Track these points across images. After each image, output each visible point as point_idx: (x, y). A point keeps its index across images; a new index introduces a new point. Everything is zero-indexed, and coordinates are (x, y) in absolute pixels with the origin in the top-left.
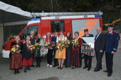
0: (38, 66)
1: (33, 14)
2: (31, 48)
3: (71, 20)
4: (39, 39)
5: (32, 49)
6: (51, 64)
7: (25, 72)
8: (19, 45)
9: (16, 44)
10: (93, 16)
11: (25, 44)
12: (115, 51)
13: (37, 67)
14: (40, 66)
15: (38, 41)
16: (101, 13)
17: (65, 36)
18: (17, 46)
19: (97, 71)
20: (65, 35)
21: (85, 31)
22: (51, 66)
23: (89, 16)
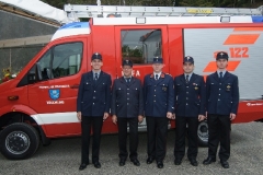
1: (68, 7)
3: (182, 28)
10: (248, 20)
23: (235, 20)
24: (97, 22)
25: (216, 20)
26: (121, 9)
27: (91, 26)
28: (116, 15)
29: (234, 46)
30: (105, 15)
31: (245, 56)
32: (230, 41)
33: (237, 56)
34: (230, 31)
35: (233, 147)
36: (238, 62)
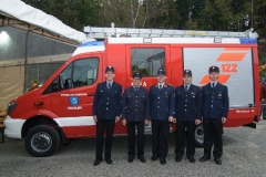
3: (181, 47)
10: (237, 41)
16: (253, 36)
23: (225, 41)
24: (111, 41)
25: (210, 41)
26: (131, 31)
27: (106, 45)
28: (127, 36)
29: (225, 63)
30: (118, 35)
31: (234, 71)
32: (221, 58)
33: (227, 71)
34: (222, 50)
35: (224, 148)
36: (229, 76)
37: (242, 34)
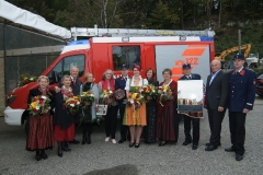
0: (87, 141)
2: (72, 102)
3: (153, 46)
4: (89, 84)
5: (73, 105)
6: (113, 137)
7: (60, 155)
8: (47, 95)
9: (41, 94)
10: (198, 39)
11: (61, 94)
12: (250, 108)
13: (83, 143)
14: (89, 143)
15: (87, 87)
16: (211, 34)
17: (143, 78)
18: (44, 97)
19: (212, 150)
20: (144, 76)
21: (184, 67)
22: (114, 141)
23: (189, 39)
24: (95, 40)
25: (176, 39)
26: (112, 31)
28: (108, 35)
30: (100, 35)
31: (195, 63)
32: (186, 53)
34: (186, 47)
37: (203, 32)
